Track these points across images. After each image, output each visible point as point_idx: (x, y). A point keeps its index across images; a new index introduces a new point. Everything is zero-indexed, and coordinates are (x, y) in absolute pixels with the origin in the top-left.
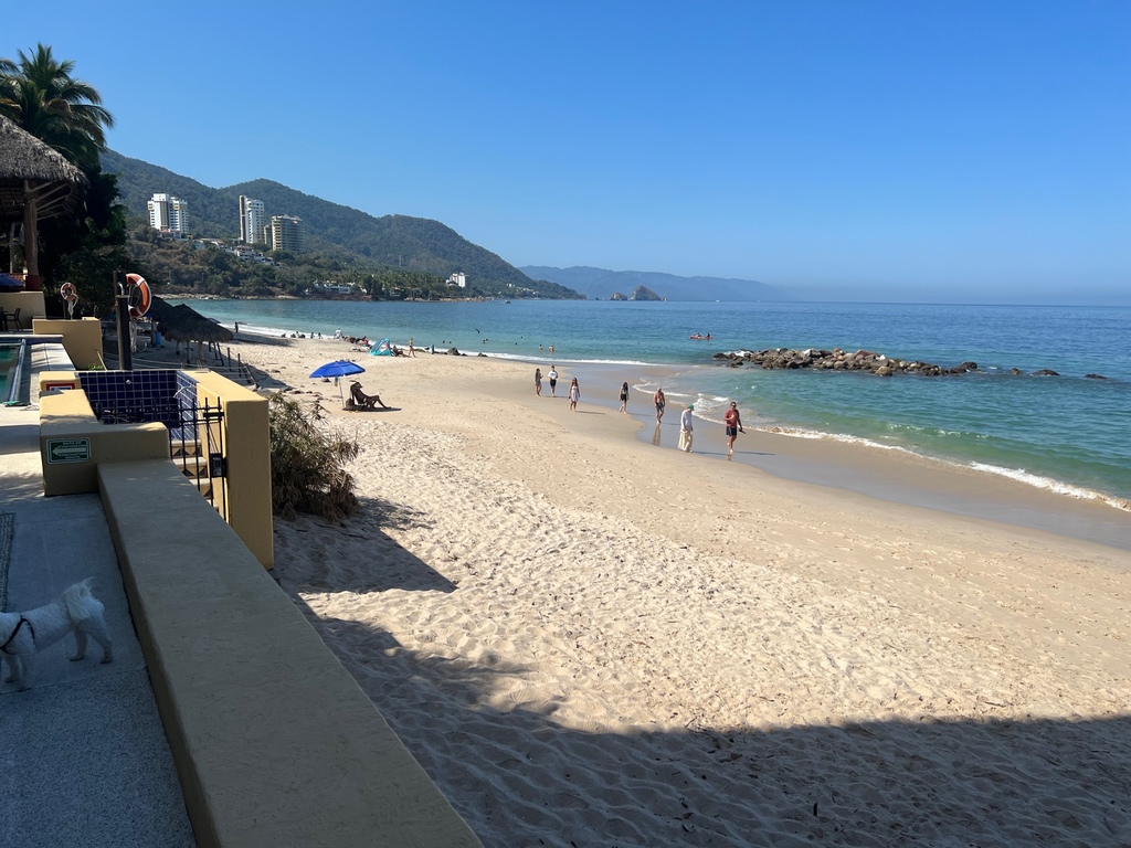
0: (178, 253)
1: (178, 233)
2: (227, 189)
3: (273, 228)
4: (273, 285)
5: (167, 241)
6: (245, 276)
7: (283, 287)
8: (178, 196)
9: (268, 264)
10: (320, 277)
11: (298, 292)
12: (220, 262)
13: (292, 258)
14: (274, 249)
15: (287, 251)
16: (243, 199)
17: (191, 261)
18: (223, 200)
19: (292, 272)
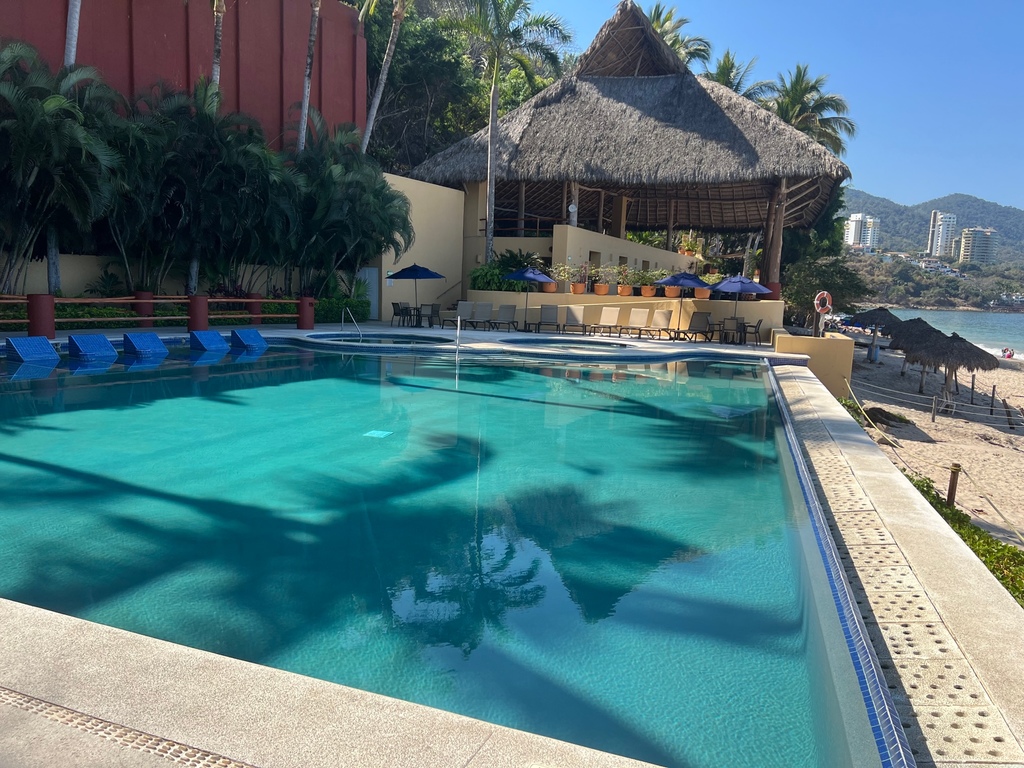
0: (866, 266)
1: (868, 248)
2: (918, 207)
3: (963, 240)
4: (955, 296)
5: (858, 255)
6: (927, 287)
7: (966, 299)
8: (872, 215)
9: (952, 275)
10: (1009, 288)
11: (982, 304)
12: (905, 274)
13: (979, 269)
14: (961, 261)
15: (975, 262)
16: (935, 214)
17: (876, 273)
18: (913, 216)
19: (978, 284)
